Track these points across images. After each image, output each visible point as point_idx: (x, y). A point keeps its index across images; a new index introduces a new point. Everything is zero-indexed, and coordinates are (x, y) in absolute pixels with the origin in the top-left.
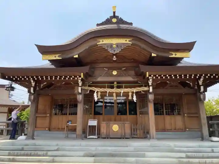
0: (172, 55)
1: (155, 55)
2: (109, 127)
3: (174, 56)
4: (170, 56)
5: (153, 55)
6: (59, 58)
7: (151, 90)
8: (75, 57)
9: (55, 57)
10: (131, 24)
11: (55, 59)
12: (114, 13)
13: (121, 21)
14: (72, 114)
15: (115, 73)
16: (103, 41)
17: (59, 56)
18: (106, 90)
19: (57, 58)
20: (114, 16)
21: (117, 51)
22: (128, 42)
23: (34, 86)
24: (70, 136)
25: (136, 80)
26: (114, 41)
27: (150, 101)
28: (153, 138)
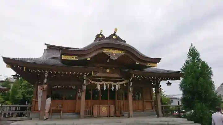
0: (147, 64)
1: (138, 64)
2: (99, 109)
3: (148, 65)
4: (146, 65)
5: (137, 63)
6: (76, 59)
7: (131, 84)
8: (87, 59)
9: (73, 58)
10: (125, 41)
11: (72, 59)
12: (115, 32)
13: (118, 38)
14: (67, 99)
15: (108, 71)
16: (107, 50)
17: (76, 58)
18: (103, 83)
19: (74, 59)
20: (114, 34)
21: (116, 58)
22: (123, 53)
23: (47, 77)
24: (63, 116)
25: (121, 77)
26: (114, 52)
27: (130, 91)
28: (131, 117)
